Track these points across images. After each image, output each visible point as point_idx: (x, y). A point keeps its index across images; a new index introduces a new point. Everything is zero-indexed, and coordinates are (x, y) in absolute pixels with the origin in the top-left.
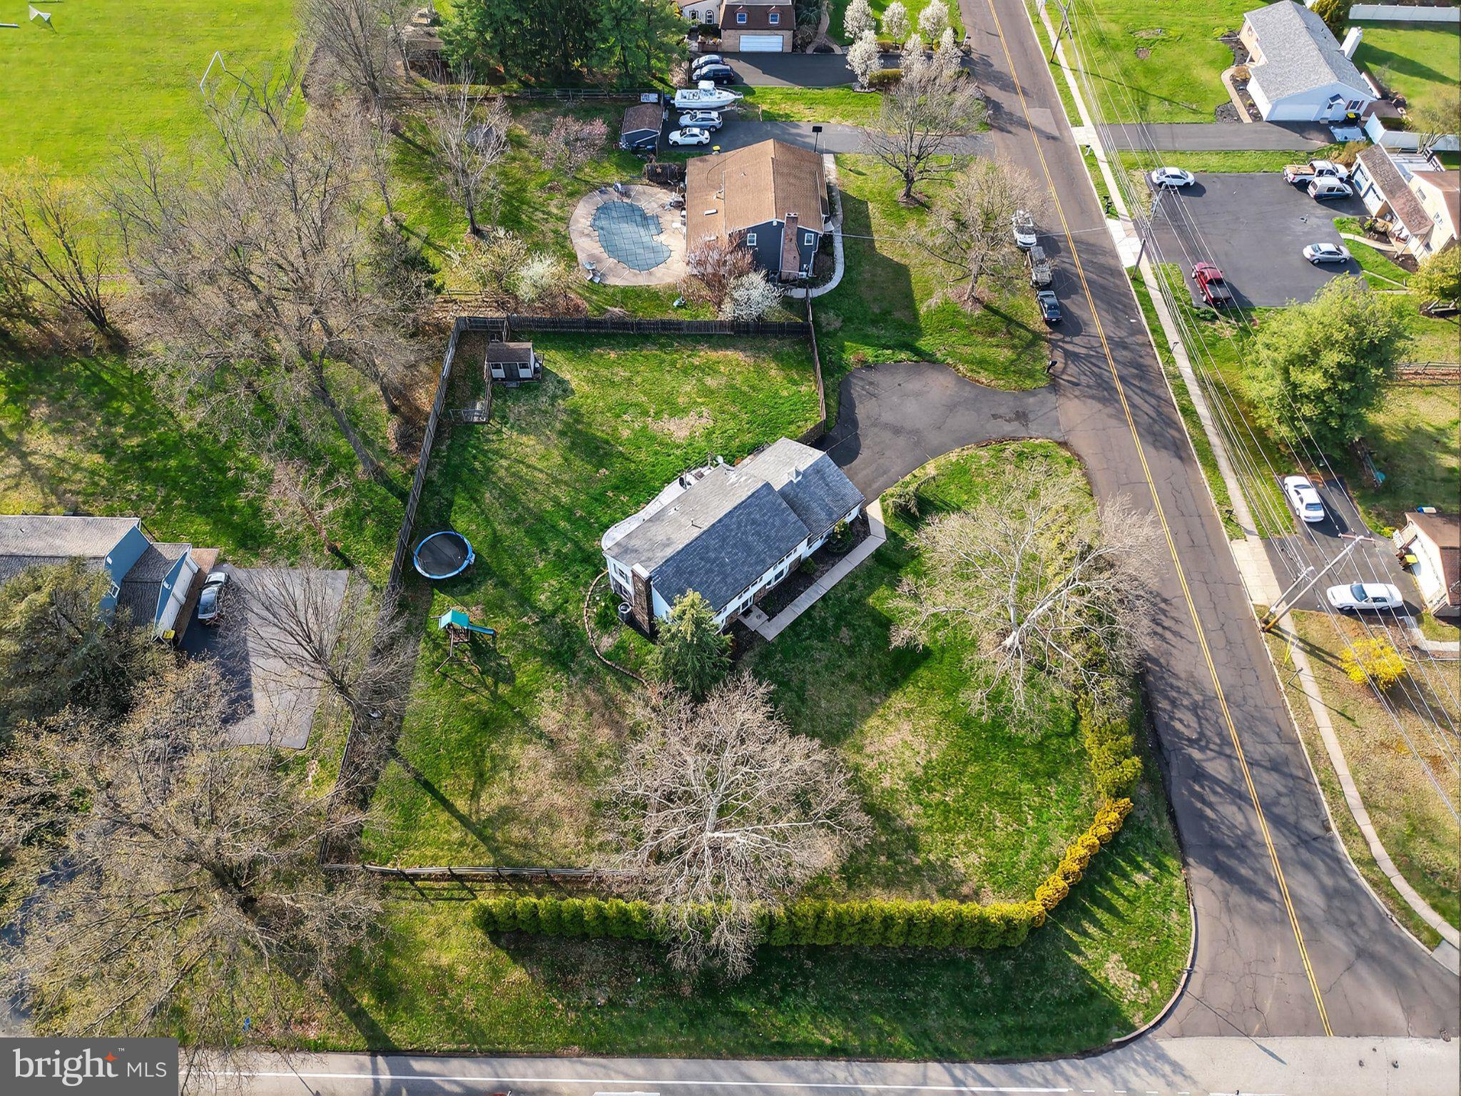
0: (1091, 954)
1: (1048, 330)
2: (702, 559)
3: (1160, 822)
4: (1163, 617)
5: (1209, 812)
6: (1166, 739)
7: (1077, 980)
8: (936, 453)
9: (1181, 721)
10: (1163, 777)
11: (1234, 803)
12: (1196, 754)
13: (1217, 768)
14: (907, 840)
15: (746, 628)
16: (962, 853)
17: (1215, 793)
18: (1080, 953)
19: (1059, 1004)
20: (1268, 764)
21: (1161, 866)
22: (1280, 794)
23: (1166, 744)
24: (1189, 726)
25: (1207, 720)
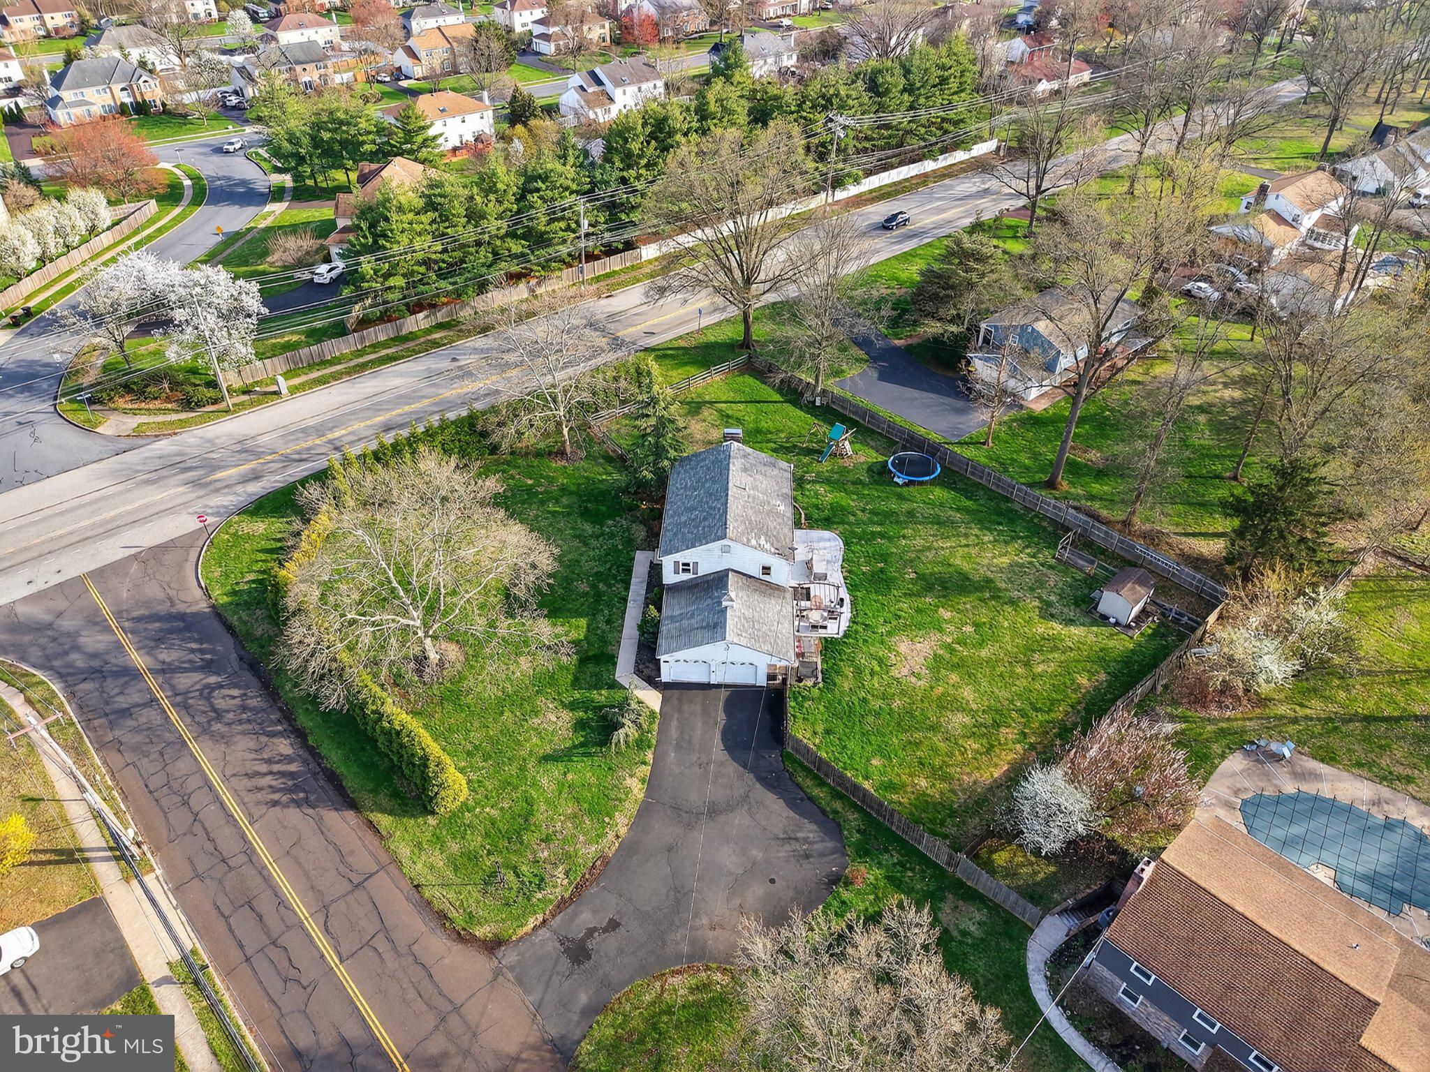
3: (240, 619)
4: (274, 783)
6: (246, 676)
8: (645, 811)
9: (234, 698)
10: (244, 648)
11: (170, 664)
12: (213, 679)
13: (189, 680)
20: (132, 711)
21: (235, 593)
22: (120, 694)
23: (246, 672)
24: (224, 697)
25: (205, 712)
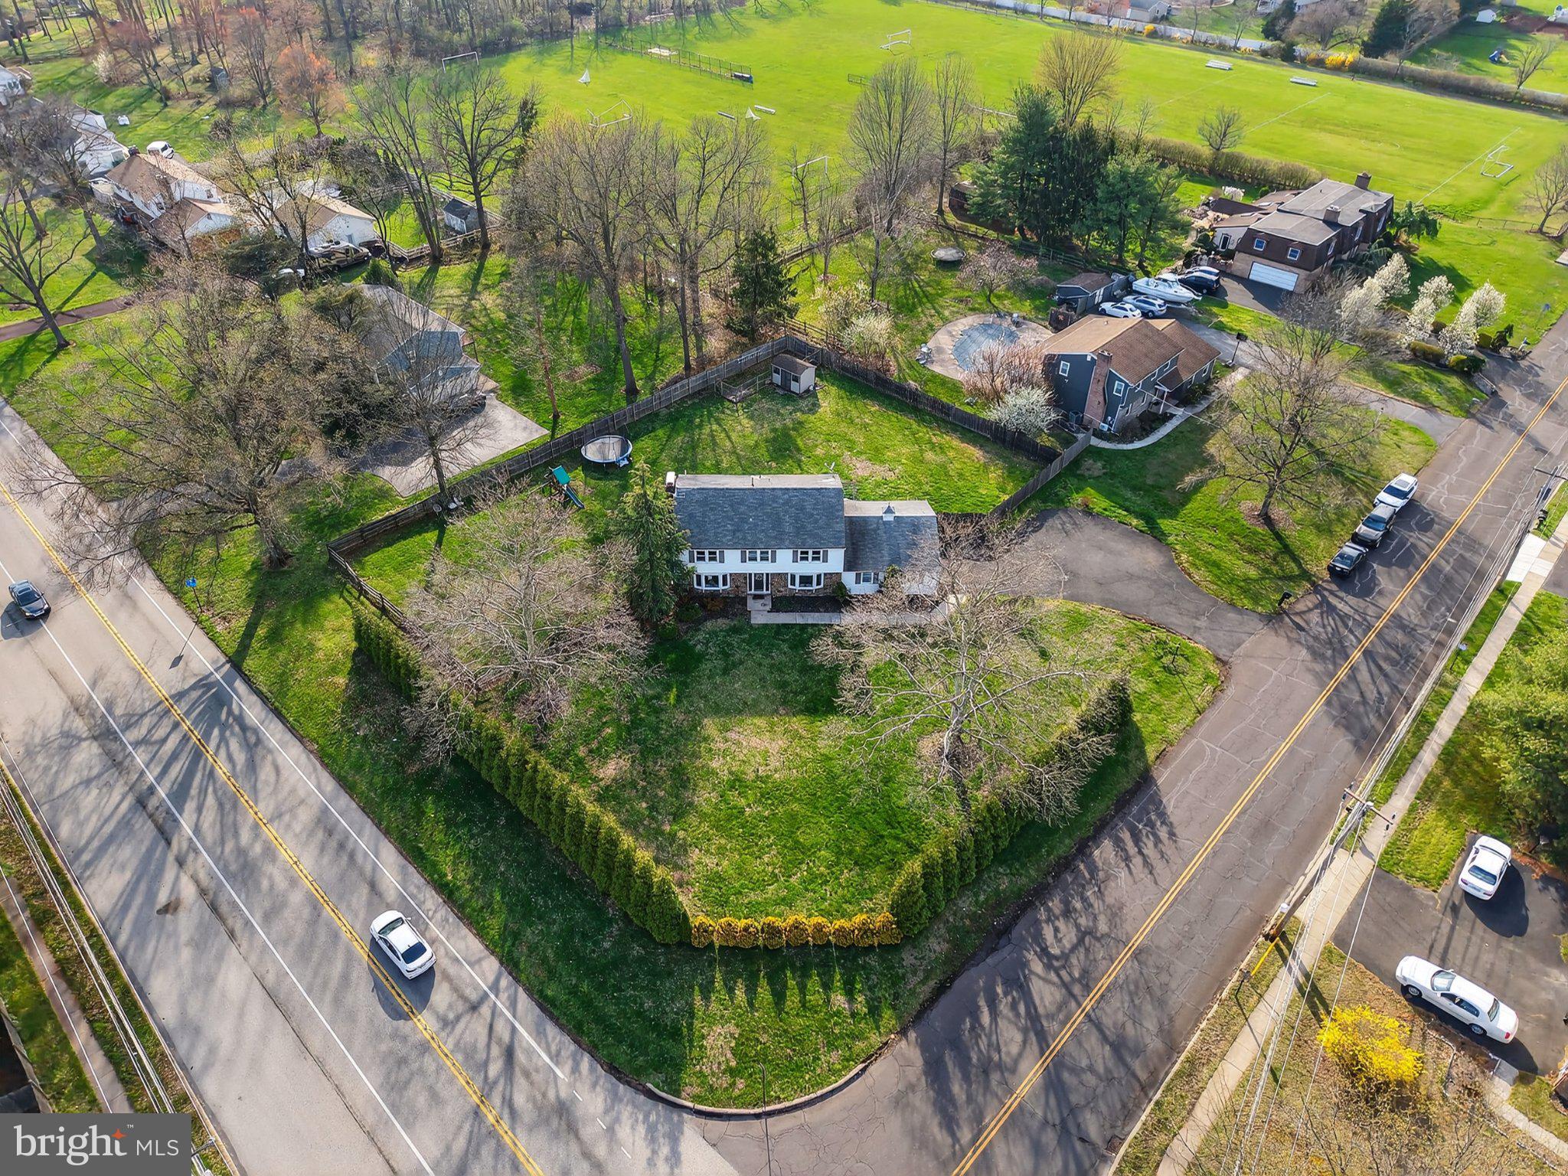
0: (714, 1006)
1: (1327, 577)
2: (731, 506)
3: (923, 982)
4: (1150, 844)
5: (986, 1018)
6: (1020, 930)
7: (677, 1013)
9: (1056, 930)
10: (974, 954)
11: (1025, 1031)
12: (1037, 966)
13: (1045, 993)
14: (678, 808)
15: (745, 604)
16: (708, 851)
17: (1014, 1006)
18: (706, 998)
19: (639, 1014)
20: (1112, 1037)
21: (874, 1011)
22: (1091, 1069)
23: (1014, 934)
24: (1059, 941)
25: (1087, 950)
